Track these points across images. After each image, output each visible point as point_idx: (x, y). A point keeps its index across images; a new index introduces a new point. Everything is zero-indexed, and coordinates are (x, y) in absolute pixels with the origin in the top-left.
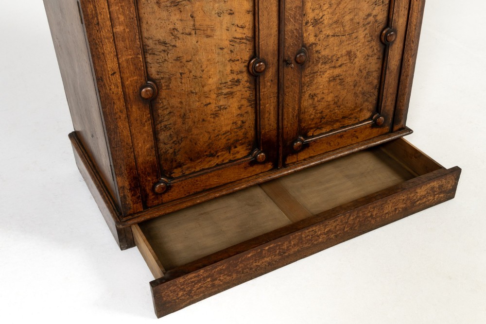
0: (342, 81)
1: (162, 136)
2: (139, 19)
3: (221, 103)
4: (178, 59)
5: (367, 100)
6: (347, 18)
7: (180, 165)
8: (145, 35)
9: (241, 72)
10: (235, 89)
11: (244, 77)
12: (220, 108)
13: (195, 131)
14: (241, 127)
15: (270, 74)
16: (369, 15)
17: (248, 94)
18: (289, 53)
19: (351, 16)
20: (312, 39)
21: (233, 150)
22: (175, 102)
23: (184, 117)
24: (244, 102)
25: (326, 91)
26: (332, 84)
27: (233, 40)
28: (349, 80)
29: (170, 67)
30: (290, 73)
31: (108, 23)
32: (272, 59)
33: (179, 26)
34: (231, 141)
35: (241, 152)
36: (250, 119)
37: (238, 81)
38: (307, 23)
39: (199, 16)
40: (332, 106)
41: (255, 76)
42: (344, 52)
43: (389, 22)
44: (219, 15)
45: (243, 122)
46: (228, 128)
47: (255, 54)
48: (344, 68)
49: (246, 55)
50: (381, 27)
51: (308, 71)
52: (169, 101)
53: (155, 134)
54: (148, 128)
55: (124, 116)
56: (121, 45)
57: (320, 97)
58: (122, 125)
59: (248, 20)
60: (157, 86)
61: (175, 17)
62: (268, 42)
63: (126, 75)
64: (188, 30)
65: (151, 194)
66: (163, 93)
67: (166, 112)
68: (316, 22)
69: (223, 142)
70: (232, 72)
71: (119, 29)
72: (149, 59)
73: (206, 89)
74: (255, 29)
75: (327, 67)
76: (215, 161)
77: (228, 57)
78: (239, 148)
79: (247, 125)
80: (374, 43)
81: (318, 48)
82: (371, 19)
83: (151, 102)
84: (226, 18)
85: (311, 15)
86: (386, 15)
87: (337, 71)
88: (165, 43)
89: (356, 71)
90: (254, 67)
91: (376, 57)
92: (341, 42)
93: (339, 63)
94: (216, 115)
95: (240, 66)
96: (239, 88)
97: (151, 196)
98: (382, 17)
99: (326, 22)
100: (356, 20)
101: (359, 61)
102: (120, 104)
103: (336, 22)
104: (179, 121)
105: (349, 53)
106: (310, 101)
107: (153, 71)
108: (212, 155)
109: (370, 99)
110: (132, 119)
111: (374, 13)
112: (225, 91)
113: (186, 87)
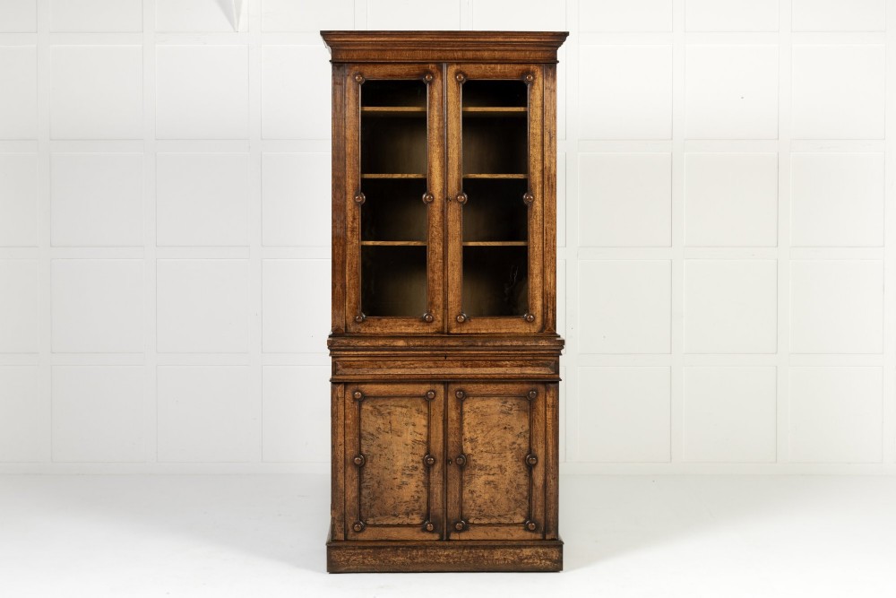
0: (496, 487)
1: (365, 492)
2: (360, 419)
3: (404, 480)
4: (379, 446)
5: (519, 507)
6: (496, 442)
7: (373, 516)
8: (362, 428)
9: (419, 462)
10: (414, 472)
11: (421, 466)
12: (403, 483)
13: (385, 494)
14: (417, 501)
15: (438, 467)
16: (514, 443)
17: (423, 478)
18: (452, 455)
19: (499, 441)
20: (469, 451)
21: (411, 516)
22: (375, 471)
23: (379, 483)
24: (421, 484)
25: (483, 491)
26: (487, 486)
27: (414, 441)
28: (502, 486)
29: (374, 449)
30: (453, 470)
31: (343, 418)
32: (439, 458)
33: (382, 427)
34: (410, 509)
35: (417, 520)
36: (424, 496)
37: (416, 468)
38: (465, 440)
39: (394, 424)
40: (489, 504)
41: (428, 468)
42: (496, 465)
43: (530, 451)
44: (406, 424)
45: (419, 497)
46: (408, 499)
47: (428, 452)
48: (496, 477)
49: (423, 452)
50: (525, 453)
51: (467, 472)
52: (370, 470)
53: (360, 489)
54: (355, 483)
55: (342, 471)
56: (347, 430)
57: (478, 494)
58: (340, 476)
59: (424, 431)
60: (365, 460)
61: (380, 421)
62: (437, 447)
63: (348, 448)
64: (387, 430)
65: (351, 530)
66: (368, 465)
67: (368, 477)
68: (472, 440)
69: (403, 508)
70: (413, 461)
71: (348, 422)
72: (363, 442)
73: (395, 468)
74: (429, 437)
75: (483, 472)
76: (397, 521)
77: (410, 451)
78: (415, 516)
79: (421, 500)
80: (520, 464)
81: (474, 458)
82: (516, 446)
83: (360, 468)
84: (411, 427)
85: (467, 435)
86: (528, 445)
87: (491, 478)
88: (373, 435)
89: (507, 482)
90: (427, 461)
91: (523, 474)
92: (493, 458)
93: (492, 473)
94: (400, 487)
95: (417, 458)
96: (417, 472)
97: (351, 532)
98: (524, 446)
99: (480, 442)
100: (504, 444)
101: (509, 473)
102: (341, 463)
103: (488, 443)
104: (376, 485)
105: (500, 467)
106: (470, 495)
107: (364, 449)
108: (395, 515)
109: (523, 507)
110: (347, 475)
111: (518, 442)
112: (407, 472)
113: (383, 463)
